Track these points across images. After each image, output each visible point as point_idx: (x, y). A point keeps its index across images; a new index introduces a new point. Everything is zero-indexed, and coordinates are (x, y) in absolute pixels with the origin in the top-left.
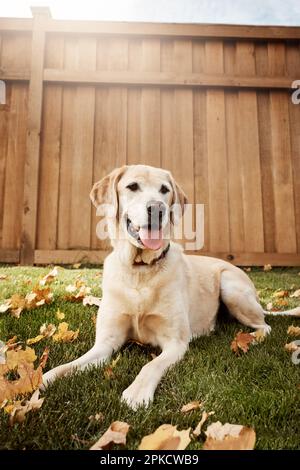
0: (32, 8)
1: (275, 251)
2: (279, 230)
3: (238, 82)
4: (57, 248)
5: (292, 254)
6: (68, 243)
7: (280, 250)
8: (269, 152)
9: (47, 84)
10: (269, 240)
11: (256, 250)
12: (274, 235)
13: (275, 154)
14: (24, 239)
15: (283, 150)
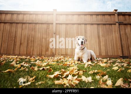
0: (53, 10)
1: (101, 55)
2: (102, 51)
3: (93, 23)
4: (59, 55)
5: (105, 56)
6: (61, 54)
7: (102, 55)
8: (100, 36)
9: (56, 24)
10: (100, 53)
11: (98, 55)
12: (101, 52)
13: (101, 36)
14: (53, 53)
15: (102, 36)
